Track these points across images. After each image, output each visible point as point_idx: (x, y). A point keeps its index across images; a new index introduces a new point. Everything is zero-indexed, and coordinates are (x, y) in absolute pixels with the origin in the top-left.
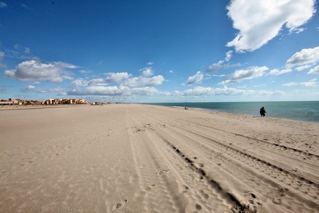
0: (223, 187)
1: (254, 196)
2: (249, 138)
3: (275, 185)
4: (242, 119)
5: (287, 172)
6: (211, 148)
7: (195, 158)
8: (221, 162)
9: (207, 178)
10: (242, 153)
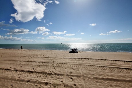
0: (25, 70)
1: (34, 69)
2: (28, 57)
3: (38, 65)
4: (23, 51)
5: (40, 62)
6: (16, 63)
7: (10, 68)
8: (21, 66)
9: (19, 71)
10: (27, 61)
